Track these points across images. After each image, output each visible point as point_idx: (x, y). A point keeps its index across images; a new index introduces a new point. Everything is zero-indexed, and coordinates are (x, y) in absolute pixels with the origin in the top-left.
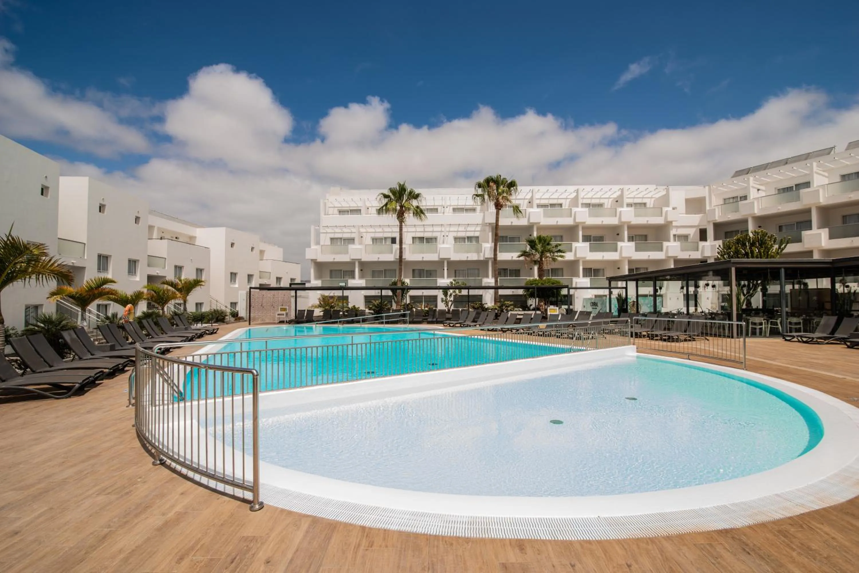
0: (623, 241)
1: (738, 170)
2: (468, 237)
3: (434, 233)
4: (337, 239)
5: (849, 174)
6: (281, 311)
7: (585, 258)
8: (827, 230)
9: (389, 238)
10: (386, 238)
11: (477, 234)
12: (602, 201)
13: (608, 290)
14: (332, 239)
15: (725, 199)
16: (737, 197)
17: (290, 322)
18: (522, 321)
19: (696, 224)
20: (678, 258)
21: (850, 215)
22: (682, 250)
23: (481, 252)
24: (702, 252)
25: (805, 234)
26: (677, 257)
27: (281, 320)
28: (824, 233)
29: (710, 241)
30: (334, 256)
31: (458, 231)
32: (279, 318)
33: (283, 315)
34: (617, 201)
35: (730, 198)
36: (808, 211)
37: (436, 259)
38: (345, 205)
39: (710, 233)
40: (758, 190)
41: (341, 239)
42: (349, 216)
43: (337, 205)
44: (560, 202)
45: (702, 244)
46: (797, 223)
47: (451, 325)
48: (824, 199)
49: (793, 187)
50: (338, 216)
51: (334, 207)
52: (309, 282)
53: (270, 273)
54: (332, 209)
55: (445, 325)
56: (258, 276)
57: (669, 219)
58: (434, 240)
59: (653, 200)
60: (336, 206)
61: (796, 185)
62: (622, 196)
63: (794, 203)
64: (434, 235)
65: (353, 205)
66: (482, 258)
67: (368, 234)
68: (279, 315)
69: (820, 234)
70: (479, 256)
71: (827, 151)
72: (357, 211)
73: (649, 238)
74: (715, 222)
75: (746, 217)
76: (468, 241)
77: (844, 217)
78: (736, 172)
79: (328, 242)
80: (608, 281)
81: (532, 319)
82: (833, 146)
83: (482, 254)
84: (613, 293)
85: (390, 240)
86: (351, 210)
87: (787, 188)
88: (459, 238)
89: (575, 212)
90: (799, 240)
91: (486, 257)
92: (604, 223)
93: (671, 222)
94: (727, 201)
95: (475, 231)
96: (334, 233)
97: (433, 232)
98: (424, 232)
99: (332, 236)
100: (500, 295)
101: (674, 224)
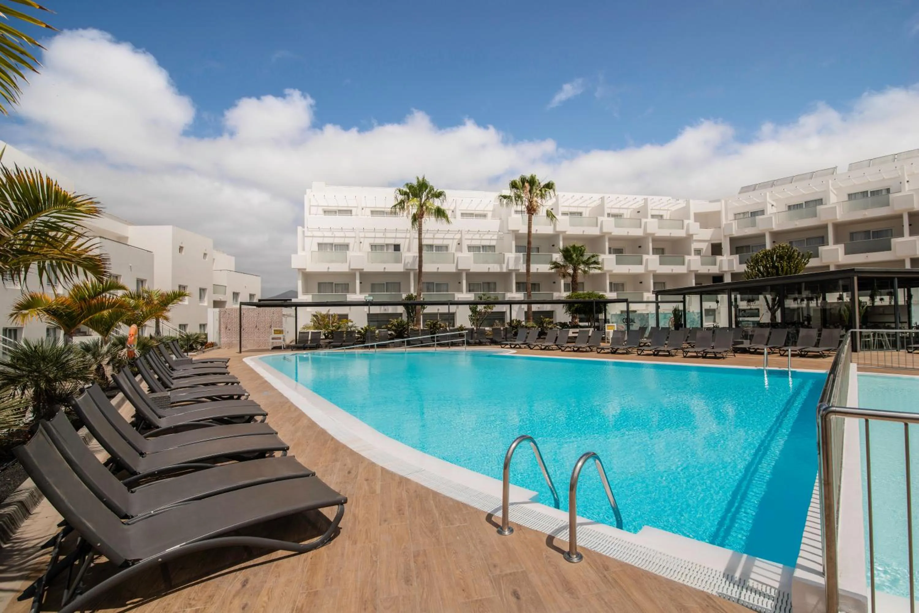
0: (648, 253)
1: (743, 186)
2: (483, 246)
3: (445, 241)
4: (326, 244)
5: (855, 194)
6: (275, 333)
7: (611, 271)
8: (842, 246)
9: (391, 245)
10: (387, 245)
11: (493, 243)
12: (621, 211)
13: (654, 304)
14: (319, 245)
15: (735, 215)
16: (748, 212)
17: (289, 347)
18: (577, 340)
19: (709, 239)
20: (699, 272)
21: (856, 233)
22: (702, 264)
23: (504, 263)
24: (720, 267)
25: (822, 249)
26: (697, 271)
27: (275, 345)
28: (841, 248)
29: (727, 256)
30: (327, 265)
31: (472, 239)
32: (273, 343)
33: (280, 338)
34: (639, 212)
35: (739, 214)
36: (825, 227)
37: (454, 270)
38: (333, 204)
39: (726, 247)
40: (772, 205)
41: (332, 244)
42: (337, 216)
43: (323, 203)
44: (579, 210)
45: (719, 258)
46: (807, 239)
47: (513, 346)
48: (841, 216)
49: (802, 204)
50: (323, 216)
51: (318, 206)
52: (297, 297)
53: (226, 287)
54: (316, 208)
55: (503, 346)
56: (212, 291)
57: (691, 232)
58: (444, 248)
59: (669, 212)
60: (320, 204)
61: (805, 202)
62: (645, 206)
63: (810, 219)
64: (445, 242)
65: (342, 204)
66: (505, 270)
67: (366, 239)
68: (273, 339)
69: (838, 249)
70: (501, 268)
71: (831, 171)
72: (349, 212)
73: (666, 251)
74: (731, 236)
75: (764, 232)
76: (483, 251)
77: (852, 234)
78: (742, 188)
79: (316, 248)
80: (654, 295)
81: (590, 336)
82: (835, 166)
83: (504, 266)
84: (661, 307)
85: (393, 247)
86: (339, 211)
87: (797, 205)
88: (473, 247)
89: (602, 222)
90: (816, 255)
91: (510, 268)
92: (629, 234)
93: (692, 235)
94: (738, 217)
95: (491, 239)
96: (324, 237)
97: (443, 239)
98: (434, 238)
99: (321, 241)
100: (533, 312)
101: (695, 237)
